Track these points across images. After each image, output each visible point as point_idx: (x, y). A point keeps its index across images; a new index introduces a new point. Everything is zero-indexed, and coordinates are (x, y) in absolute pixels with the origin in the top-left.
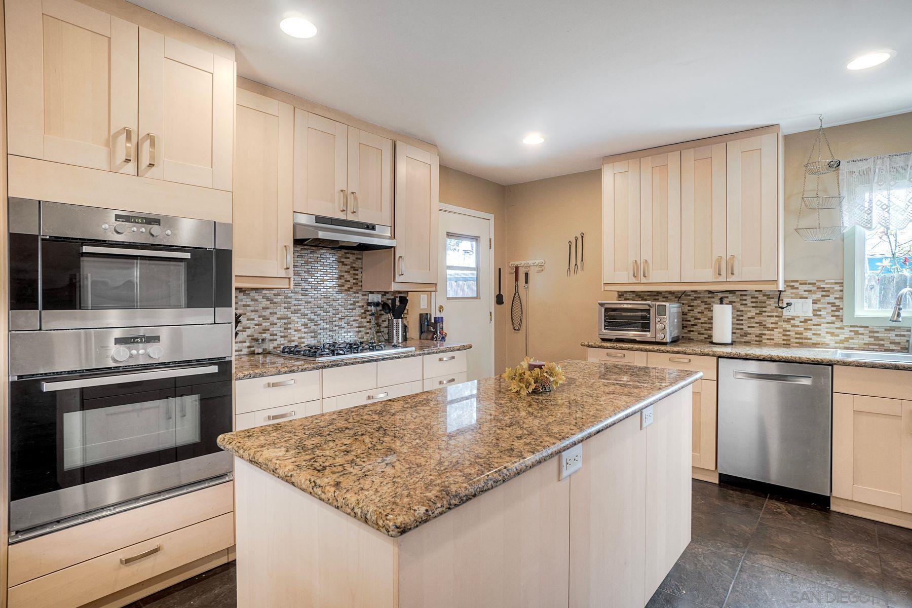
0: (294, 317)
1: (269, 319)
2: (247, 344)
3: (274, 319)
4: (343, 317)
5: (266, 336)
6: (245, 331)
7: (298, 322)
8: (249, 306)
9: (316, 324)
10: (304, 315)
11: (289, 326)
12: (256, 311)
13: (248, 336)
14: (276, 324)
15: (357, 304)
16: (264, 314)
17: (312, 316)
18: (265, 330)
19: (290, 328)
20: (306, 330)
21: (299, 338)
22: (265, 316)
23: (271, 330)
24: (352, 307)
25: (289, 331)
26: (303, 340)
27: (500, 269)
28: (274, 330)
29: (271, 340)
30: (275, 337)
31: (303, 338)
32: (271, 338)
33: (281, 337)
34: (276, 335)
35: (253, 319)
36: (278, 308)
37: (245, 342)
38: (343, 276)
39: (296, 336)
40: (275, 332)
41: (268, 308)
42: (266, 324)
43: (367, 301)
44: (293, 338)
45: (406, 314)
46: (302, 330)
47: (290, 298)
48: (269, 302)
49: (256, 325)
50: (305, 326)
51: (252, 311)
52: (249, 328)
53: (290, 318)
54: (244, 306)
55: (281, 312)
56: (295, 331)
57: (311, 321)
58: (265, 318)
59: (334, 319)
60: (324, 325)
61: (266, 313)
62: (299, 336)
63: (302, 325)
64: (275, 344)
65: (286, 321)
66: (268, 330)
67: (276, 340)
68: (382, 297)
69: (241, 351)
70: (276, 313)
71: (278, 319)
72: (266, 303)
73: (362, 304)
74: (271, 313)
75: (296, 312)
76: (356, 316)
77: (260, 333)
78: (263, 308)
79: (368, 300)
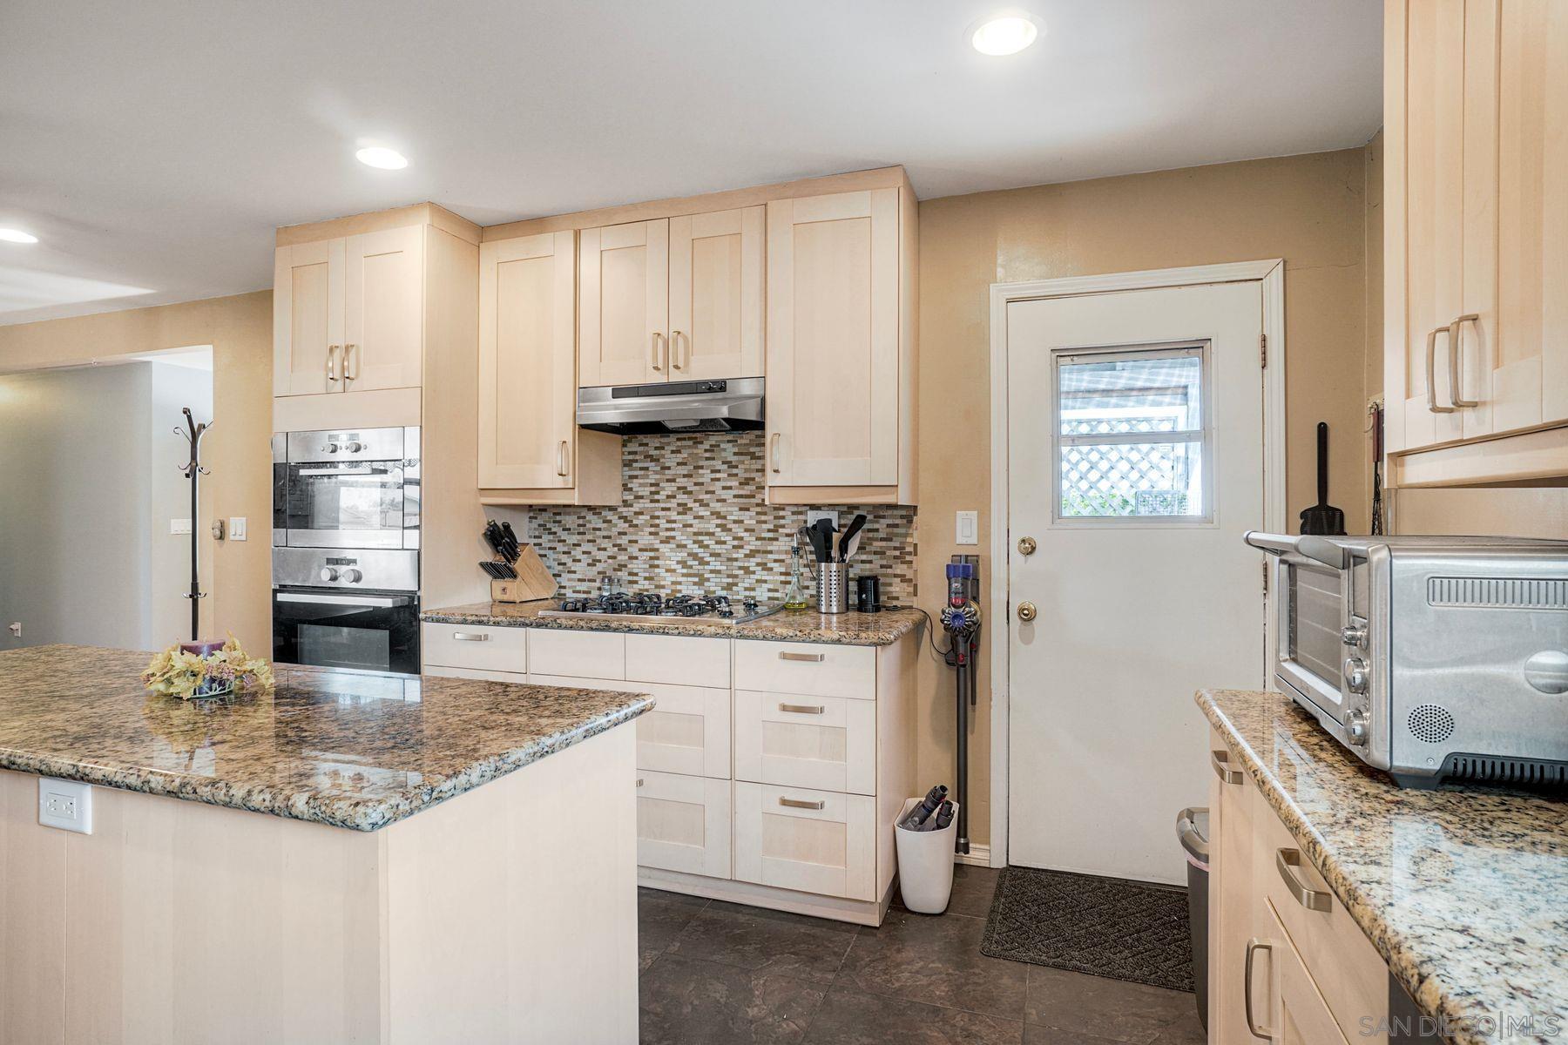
0: (665, 549)
1: (626, 550)
2: (598, 584)
3: (633, 550)
4: (752, 554)
5: (623, 575)
6: (595, 565)
7: (670, 556)
8: (599, 529)
9: (702, 562)
10: (681, 546)
11: (656, 562)
12: (609, 537)
13: (599, 573)
14: (636, 558)
15: (781, 530)
16: (619, 542)
17: (695, 548)
18: (621, 567)
19: (658, 566)
20: (685, 571)
21: (673, 583)
22: (620, 545)
23: (629, 566)
24: (771, 535)
25: (657, 570)
26: (679, 587)
27: (1323, 430)
28: (633, 566)
29: (631, 582)
30: (635, 578)
31: (680, 583)
32: (631, 578)
33: (646, 578)
34: (636, 574)
35: (605, 549)
36: (640, 533)
37: (595, 581)
38: (753, 479)
39: (668, 579)
40: (635, 571)
41: (625, 534)
42: (623, 558)
43: (802, 524)
44: (662, 583)
45: (910, 553)
46: (678, 571)
47: (658, 517)
48: (627, 525)
49: (609, 557)
50: (683, 563)
51: (604, 537)
52: (600, 561)
53: (657, 550)
54: (594, 529)
55: (645, 539)
56: (667, 571)
57: (694, 556)
58: (621, 548)
59: (735, 556)
60: (715, 564)
61: (624, 541)
62: (674, 579)
63: (678, 562)
64: (636, 588)
65: (652, 554)
66: (625, 566)
67: (636, 582)
68: (839, 518)
69: (590, 592)
70: (636, 542)
71: (640, 550)
72: (623, 526)
73: (793, 531)
74: (630, 541)
75: (667, 540)
76: (779, 552)
77: (615, 570)
78: (620, 533)
79: (806, 522)
